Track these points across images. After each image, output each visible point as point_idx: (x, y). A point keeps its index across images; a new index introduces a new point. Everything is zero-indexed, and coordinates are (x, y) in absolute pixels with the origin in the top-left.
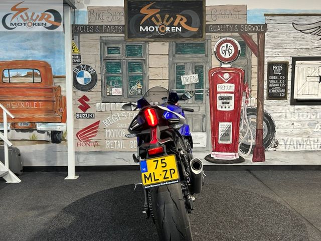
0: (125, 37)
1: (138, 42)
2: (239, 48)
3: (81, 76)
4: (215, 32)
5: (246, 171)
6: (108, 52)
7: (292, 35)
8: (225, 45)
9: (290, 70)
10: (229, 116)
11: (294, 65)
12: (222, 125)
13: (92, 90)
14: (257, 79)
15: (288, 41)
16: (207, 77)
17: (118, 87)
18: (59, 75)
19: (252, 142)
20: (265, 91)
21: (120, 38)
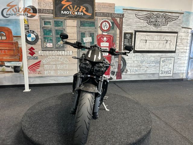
0: (53, 16)
1: (60, 19)
2: (111, 25)
3: (30, 36)
4: (100, 16)
5: (113, 84)
6: (44, 24)
7: (135, 20)
8: (104, 23)
9: (133, 37)
11: (135, 34)
13: (36, 44)
14: (119, 41)
15: (133, 23)
16: (96, 39)
17: (50, 43)
18: (16, 36)
19: (116, 70)
20: (122, 46)
21: (51, 17)
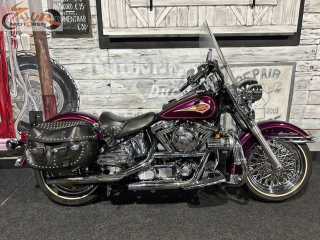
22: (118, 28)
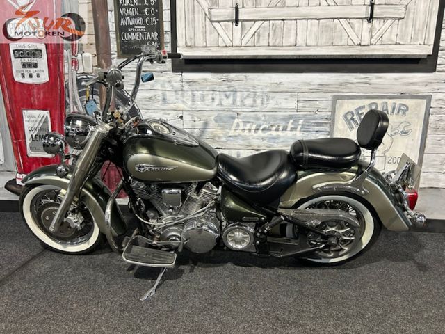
10: (42, 95)
12: (29, 116)
14: (90, 6)
20: (113, 36)
22: (195, 47)
